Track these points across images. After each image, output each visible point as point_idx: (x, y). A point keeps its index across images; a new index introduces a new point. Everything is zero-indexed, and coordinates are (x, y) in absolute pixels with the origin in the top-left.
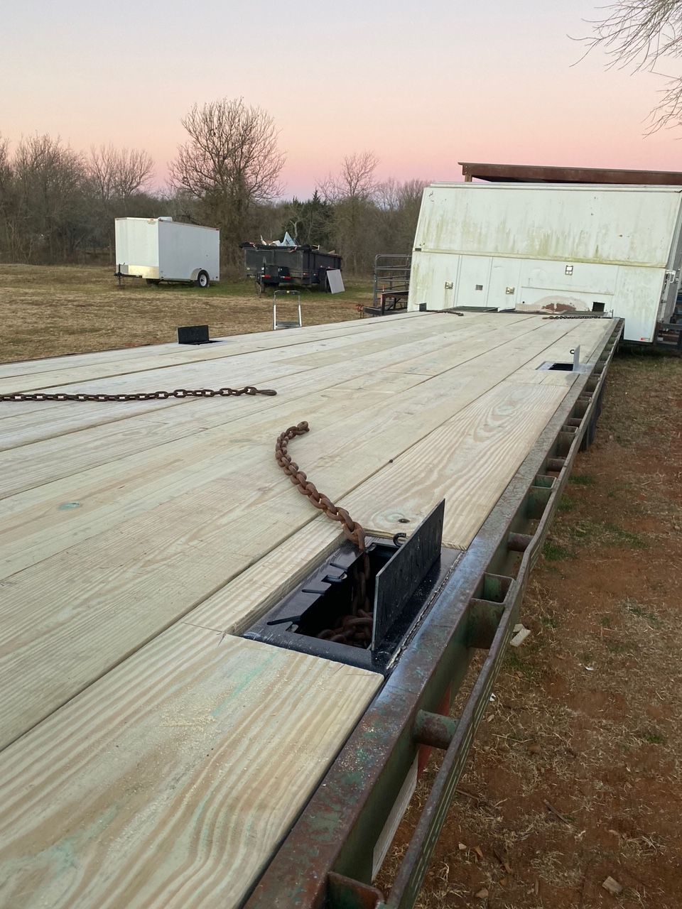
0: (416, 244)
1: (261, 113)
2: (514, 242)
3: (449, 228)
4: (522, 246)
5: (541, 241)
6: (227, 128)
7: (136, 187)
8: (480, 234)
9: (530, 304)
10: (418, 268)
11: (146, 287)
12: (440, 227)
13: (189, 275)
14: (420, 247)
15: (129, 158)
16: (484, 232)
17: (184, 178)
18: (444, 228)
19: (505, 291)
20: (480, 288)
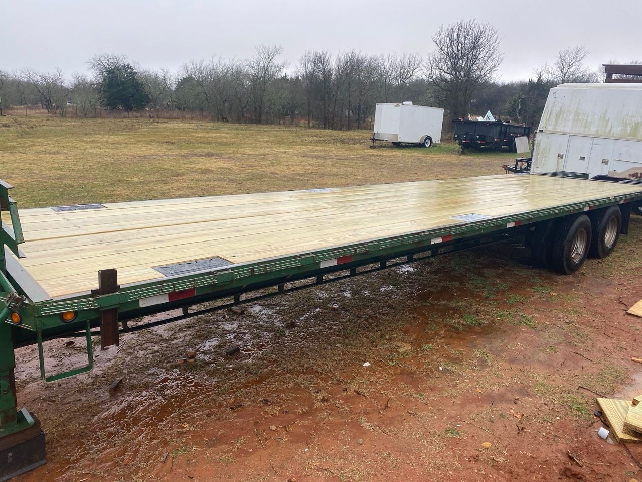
0: (540, 127)
1: (489, 28)
2: (611, 127)
3: (565, 116)
4: (617, 130)
5: (633, 126)
6: (463, 39)
7: (409, 77)
8: (587, 121)
9: (620, 172)
10: (540, 144)
11: (391, 147)
12: (558, 116)
13: (417, 140)
14: (542, 129)
15: (407, 59)
16: (589, 119)
17: (430, 74)
18: (561, 116)
19: (601, 162)
20: (583, 158)
